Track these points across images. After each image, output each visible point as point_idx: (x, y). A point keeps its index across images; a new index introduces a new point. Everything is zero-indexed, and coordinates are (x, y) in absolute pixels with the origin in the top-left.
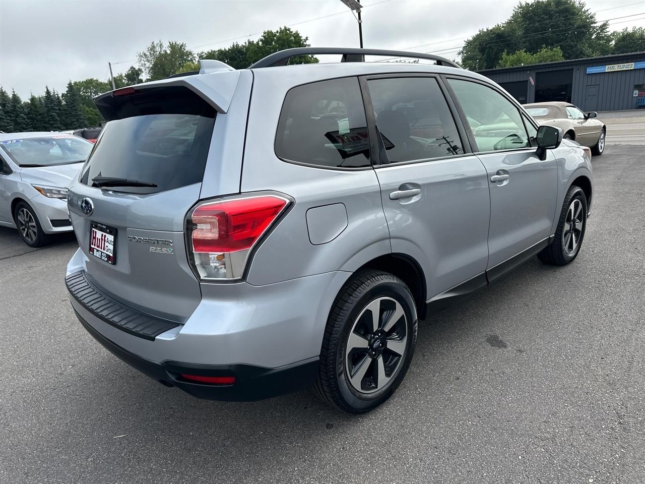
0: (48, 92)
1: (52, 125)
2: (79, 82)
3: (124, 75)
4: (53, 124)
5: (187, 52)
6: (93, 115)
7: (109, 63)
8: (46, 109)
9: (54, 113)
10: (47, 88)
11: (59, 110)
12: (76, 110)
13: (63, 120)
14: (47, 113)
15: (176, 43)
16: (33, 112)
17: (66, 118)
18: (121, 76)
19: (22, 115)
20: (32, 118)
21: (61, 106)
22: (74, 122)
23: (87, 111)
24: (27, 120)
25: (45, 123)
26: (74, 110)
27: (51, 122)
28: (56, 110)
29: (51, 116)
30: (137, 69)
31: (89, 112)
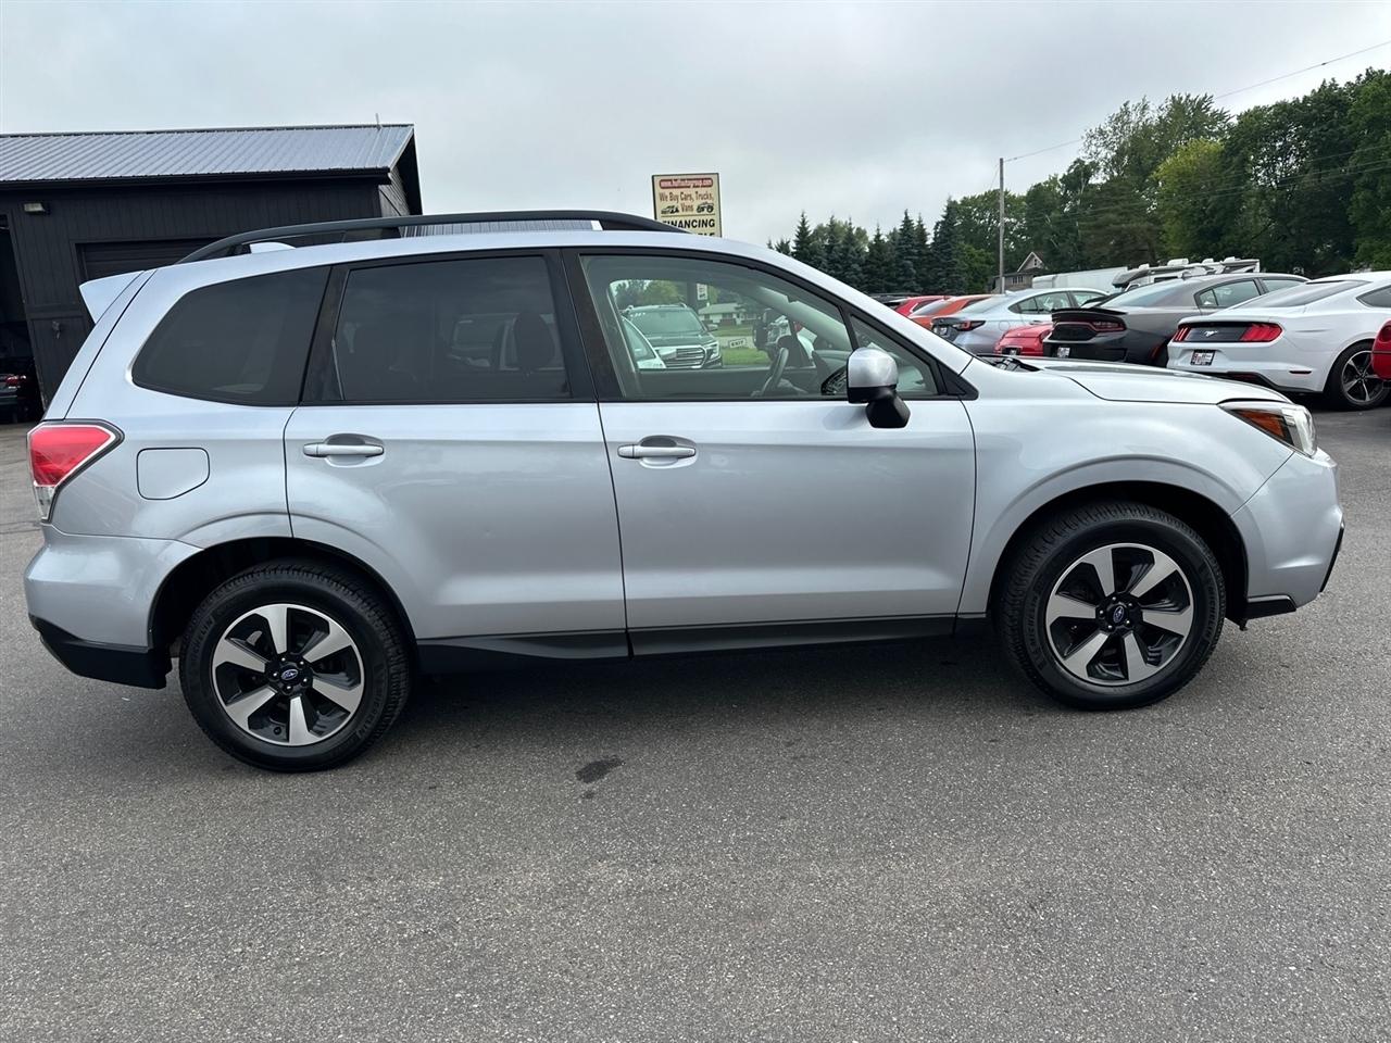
0: (907, 222)
1: (900, 283)
2: (973, 198)
3: (1060, 177)
4: (904, 282)
5: (1214, 113)
6: (982, 263)
7: (1001, 160)
8: (897, 253)
9: (909, 262)
10: (906, 214)
11: (920, 254)
12: (950, 254)
13: (923, 275)
14: (897, 262)
15: (1188, 96)
16: (874, 260)
17: (929, 269)
18: (1055, 179)
19: (855, 266)
20: (870, 272)
21: (925, 246)
22: (940, 277)
23: (972, 256)
24: (861, 275)
25: (889, 281)
26: (945, 254)
27: (901, 279)
28: (914, 254)
29: (903, 266)
30: (1087, 162)
31: (977, 256)
